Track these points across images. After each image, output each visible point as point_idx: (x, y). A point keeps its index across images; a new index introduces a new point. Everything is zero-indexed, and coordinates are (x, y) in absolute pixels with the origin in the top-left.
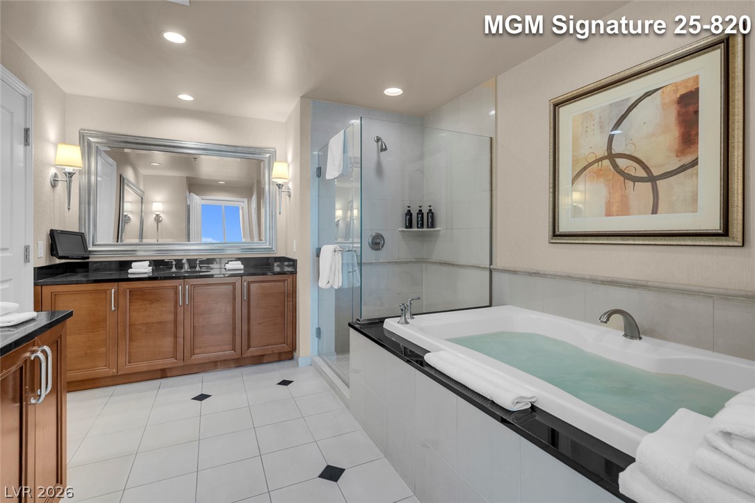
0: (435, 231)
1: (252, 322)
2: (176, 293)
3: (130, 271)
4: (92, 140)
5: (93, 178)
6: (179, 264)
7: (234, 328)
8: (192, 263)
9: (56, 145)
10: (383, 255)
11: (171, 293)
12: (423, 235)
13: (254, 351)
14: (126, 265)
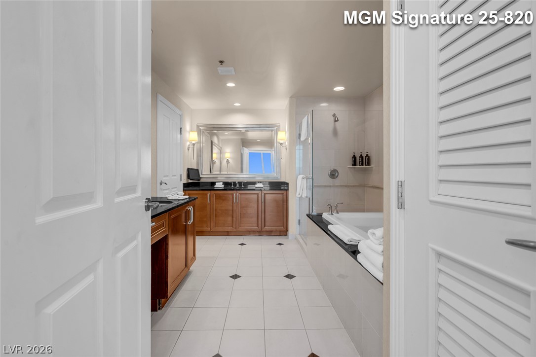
0: (371, 167)
1: (266, 214)
2: (233, 197)
3: (215, 186)
4: (201, 128)
5: (202, 145)
6: (235, 184)
7: (258, 216)
8: (240, 183)
9: (189, 132)
10: (337, 182)
11: (231, 197)
12: (365, 170)
13: (267, 228)
14: (213, 184)
